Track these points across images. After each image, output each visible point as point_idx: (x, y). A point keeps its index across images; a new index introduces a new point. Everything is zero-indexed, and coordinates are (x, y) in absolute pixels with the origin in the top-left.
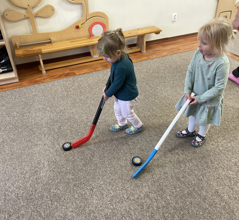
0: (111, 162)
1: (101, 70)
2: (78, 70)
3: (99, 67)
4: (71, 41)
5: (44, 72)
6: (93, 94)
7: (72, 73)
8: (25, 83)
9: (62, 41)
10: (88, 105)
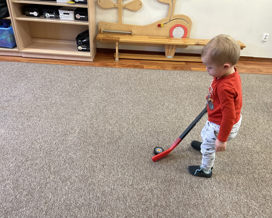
0: (134, 149)
1: (169, 70)
2: (147, 65)
3: (168, 68)
4: (149, 37)
5: (117, 59)
6: (149, 88)
7: (141, 66)
8: (97, 64)
9: (142, 35)
10: (140, 96)
